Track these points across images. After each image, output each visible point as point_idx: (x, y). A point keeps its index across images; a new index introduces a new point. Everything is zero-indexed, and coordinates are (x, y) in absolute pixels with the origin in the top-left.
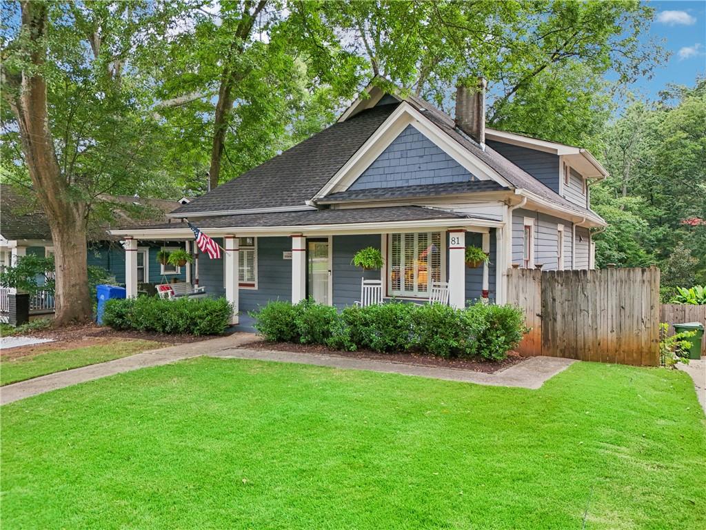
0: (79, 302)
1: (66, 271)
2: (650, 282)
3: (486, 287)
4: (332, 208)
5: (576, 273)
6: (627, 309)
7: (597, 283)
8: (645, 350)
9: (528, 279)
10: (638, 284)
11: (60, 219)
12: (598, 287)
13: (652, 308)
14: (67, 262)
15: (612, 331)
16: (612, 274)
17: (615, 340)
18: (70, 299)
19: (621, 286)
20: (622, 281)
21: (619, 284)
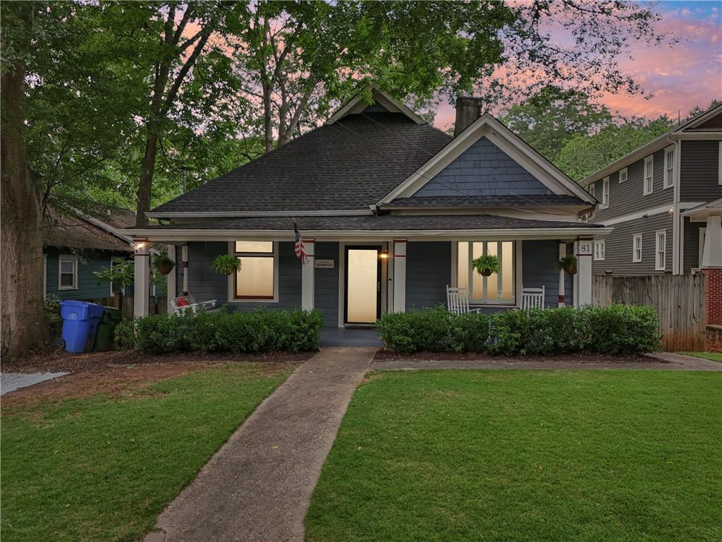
0: (37, 323)
1: (22, 283)
2: (699, 285)
3: (562, 292)
4: (393, 214)
5: (643, 279)
6: (683, 307)
7: (660, 287)
8: (696, 340)
9: (601, 285)
10: (690, 288)
11: (20, 212)
12: (660, 290)
13: (701, 306)
14: (23, 271)
15: (671, 327)
16: (671, 279)
17: (673, 333)
18: (25, 321)
19: (678, 289)
20: (679, 285)
21: (677, 287)
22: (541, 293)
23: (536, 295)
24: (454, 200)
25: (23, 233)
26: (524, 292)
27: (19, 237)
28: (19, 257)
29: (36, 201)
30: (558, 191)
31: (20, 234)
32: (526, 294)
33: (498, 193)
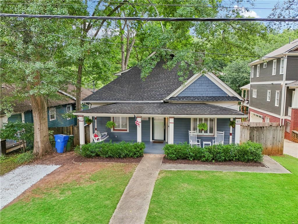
1: (42, 131)
2: (282, 130)
3: (231, 132)
5: (261, 127)
6: (275, 138)
7: (267, 130)
8: (280, 150)
9: (245, 129)
10: (279, 131)
12: (267, 132)
13: (282, 138)
14: (42, 126)
15: (271, 145)
16: (272, 128)
17: (271, 147)
18: (43, 143)
19: (274, 131)
20: (274, 130)
21: (273, 131)
22: (223, 134)
23: (221, 134)
24: (192, 98)
25: (41, 114)
26: (217, 133)
27: (40, 116)
28: (40, 122)
29: (45, 102)
30: (231, 95)
31: (40, 114)
32: (217, 134)
33: (208, 95)
